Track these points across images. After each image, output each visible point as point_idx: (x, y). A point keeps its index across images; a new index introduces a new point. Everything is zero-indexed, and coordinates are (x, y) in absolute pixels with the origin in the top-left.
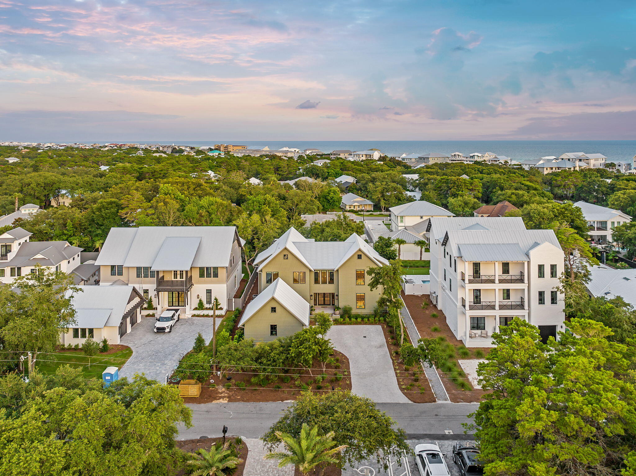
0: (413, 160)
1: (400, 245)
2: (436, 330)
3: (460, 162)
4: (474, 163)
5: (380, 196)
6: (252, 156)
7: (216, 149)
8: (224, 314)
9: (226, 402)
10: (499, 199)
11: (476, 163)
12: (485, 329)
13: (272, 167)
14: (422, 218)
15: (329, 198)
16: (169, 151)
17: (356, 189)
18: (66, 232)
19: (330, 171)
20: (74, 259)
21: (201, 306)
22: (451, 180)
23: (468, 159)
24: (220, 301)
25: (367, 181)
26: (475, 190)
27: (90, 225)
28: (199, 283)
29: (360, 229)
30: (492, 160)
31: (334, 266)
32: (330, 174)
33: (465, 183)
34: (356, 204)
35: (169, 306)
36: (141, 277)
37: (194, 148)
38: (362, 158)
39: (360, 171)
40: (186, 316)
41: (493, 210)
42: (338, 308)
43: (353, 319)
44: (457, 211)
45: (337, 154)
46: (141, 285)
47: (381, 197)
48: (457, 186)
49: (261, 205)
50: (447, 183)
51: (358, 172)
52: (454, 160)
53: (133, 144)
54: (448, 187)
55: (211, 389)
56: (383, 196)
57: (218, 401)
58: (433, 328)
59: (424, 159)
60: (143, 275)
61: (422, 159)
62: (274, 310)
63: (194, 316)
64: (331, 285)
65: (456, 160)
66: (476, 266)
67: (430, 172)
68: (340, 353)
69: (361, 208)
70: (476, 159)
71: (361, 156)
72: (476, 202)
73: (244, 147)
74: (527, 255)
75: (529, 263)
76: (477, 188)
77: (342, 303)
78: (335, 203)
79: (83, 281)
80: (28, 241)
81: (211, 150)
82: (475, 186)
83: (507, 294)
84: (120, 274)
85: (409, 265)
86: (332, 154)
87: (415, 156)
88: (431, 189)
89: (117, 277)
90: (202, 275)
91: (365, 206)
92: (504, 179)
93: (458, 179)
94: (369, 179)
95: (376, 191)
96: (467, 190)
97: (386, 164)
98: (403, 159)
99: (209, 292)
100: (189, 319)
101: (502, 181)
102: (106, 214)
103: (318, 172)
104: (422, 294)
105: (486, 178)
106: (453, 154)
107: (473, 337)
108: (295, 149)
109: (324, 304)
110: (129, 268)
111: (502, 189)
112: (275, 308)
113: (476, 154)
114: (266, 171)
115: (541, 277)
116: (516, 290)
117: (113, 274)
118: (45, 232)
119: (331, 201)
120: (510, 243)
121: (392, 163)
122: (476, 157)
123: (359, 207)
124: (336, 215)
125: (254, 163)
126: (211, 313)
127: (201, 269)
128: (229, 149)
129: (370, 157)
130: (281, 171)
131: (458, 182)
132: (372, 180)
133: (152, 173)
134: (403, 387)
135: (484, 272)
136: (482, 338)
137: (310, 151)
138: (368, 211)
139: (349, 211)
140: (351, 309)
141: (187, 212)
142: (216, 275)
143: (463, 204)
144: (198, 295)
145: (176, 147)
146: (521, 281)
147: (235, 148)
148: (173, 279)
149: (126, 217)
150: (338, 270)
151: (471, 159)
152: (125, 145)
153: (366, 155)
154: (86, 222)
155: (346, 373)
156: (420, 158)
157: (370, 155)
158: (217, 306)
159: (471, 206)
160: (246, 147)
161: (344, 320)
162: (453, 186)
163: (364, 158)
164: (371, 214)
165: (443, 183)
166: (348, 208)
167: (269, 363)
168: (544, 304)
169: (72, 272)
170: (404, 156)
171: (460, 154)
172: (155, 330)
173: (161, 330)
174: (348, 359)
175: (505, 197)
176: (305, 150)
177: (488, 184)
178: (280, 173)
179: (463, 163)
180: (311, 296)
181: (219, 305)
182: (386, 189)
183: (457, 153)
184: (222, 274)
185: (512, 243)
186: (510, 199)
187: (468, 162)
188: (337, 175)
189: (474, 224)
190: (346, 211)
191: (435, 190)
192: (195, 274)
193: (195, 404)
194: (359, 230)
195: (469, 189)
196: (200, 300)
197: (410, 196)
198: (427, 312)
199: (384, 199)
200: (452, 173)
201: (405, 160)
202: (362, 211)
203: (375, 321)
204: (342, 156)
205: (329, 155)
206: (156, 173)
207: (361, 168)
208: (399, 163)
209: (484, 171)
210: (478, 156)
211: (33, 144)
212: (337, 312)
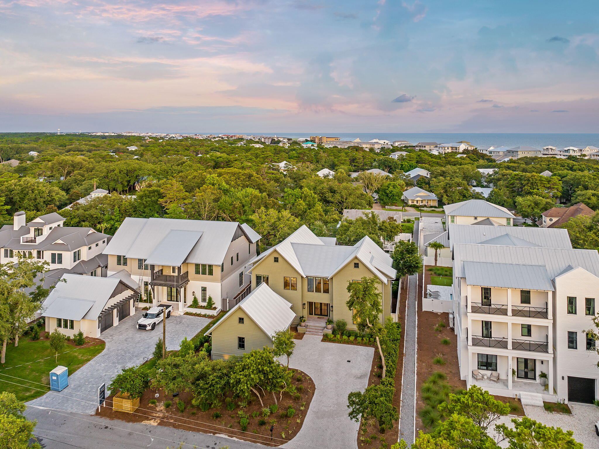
0: (501, 154)
1: (436, 250)
2: (438, 362)
3: (551, 156)
4: (568, 158)
5: (442, 191)
6: (339, 147)
7: (311, 141)
8: (216, 314)
9: (156, 424)
10: (577, 200)
11: (570, 158)
12: (496, 370)
13: (347, 159)
14: (476, 218)
15: (388, 192)
16: (268, 142)
17: (425, 182)
18: (113, 217)
19: (403, 163)
20: (97, 245)
21: (195, 304)
22: (525, 177)
23: (562, 153)
24: (214, 300)
25: (437, 175)
26: (554, 188)
27: (134, 212)
28: (195, 279)
29: (395, 229)
30: (594, 155)
31: (328, 274)
32: (403, 166)
33: (540, 180)
34: (418, 199)
35: (168, 301)
36: (142, 269)
37: (291, 139)
38: (448, 150)
39: (438, 163)
40: (179, 313)
41: (565, 213)
42: (330, 322)
43: (345, 337)
44: (525, 211)
45: (422, 146)
46: (141, 277)
47: (444, 192)
48: (532, 184)
49: (298, 198)
50: (520, 179)
51: (435, 165)
52: (546, 154)
53: (241, 135)
54: (522, 184)
55: (150, 405)
56: (446, 191)
57: (148, 422)
58: (435, 359)
59: (513, 152)
60: (144, 267)
61: (511, 152)
62: (241, 320)
63: (187, 314)
64: (326, 295)
65: (548, 154)
66: (486, 293)
67: (511, 167)
68: (310, 379)
69: (425, 203)
70: (572, 153)
71: (446, 148)
72: (549, 202)
73: (337, 138)
74: (553, 282)
75: (554, 293)
76: (556, 187)
77: (336, 316)
78: (395, 197)
79: (100, 268)
80: (62, 226)
81: (307, 141)
82: (555, 184)
83: (528, 330)
84: (125, 264)
85: (444, 273)
86: (417, 147)
87: (504, 148)
88: (503, 185)
89: (122, 267)
90: (197, 272)
91: (429, 201)
92: (589, 177)
93: (532, 176)
94: (438, 172)
95: (438, 186)
96: (543, 189)
97: (468, 157)
98: (491, 152)
99: (204, 290)
100: (180, 317)
101: (586, 180)
102: (147, 202)
103: (390, 164)
104: (442, 312)
105: (571, 175)
106: (545, 148)
107: (480, 379)
108: (385, 141)
109: (321, 315)
110: (131, 259)
111: (586, 188)
112: (243, 319)
113: (571, 148)
114: (342, 162)
115: (572, 313)
116: (540, 327)
117: (119, 263)
118: (95, 216)
119: (390, 195)
120: (533, 264)
121: (475, 157)
122: (571, 151)
123: (422, 202)
124: (363, 213)
125: (332, 154)
126: (203, 312)
127: (197, 265)
128: (323, 141)
129: (456, 150)
130: (357, 162)
131: (532, 179)
132: (442, 174)
133: (227, 162)
134: (361, 438)
135: (496, 299)
136: (492, 382)
137: (399, 143)
138: (431, 207)
139: (411, 206)
140: (345, 324)
141: (221, 203)
142: (211, 273)
143: (533, 204)
144: (194, 292)
145: (276, 138)
146: (544, 315)
147: (328, 139)
148: (172, 274)
149: (166, 206)
150: (332, 278)
151: (566, 154)
152: (235, 136)
153: (452, 147)
154: (131, 208)
155: (302, 408)
156: (509, 151)
157: (456, 148)
158: (210, 306)
159: (542, 207)
160: (338, 139)
161: (335, 336)
162: (527, 184)
163: (450, 150)
164: (433, 210)
165: (516, 180)
166: (410, 203)
167: (207, 386)
168: (576, 348)
169: (94, 257)
170: (492, 148)
171: (553, 148)
172: (138, 327)
173: (142, 327)
174: (315, 389)
175: (584, 198)
176: (394, 142)
177: (572, 182)
178: (355, 164)
179: (555, 158)
180: (304, 304)
181: (214, 304)
182: (449, 184)
183: (550, 147)
184: (217, 271)
185: (537, 264)
186: (589, 201)
187: (562, 157)
188: (412, 167)
189: (503, 234)
190: (408, 206)
191: (507, 187)
192: (192, 270)
193: (124, 421)
194: (393, 230)
195: (546, 187)
196: (195, 298)
197: (478, 193)
198: (439, 336)
199: (447, 195)
200: (533, 169)
201: (493, 153)
202: (425, 206)
203: (370, 341)
204: (427, 148)
205: (414, 147)
206: (230, 162)
207: (439, 161)
208: (483, 156)
209: (575, 168)
210: (574, 151)
211: (163, 134)
212: (330, 326)
